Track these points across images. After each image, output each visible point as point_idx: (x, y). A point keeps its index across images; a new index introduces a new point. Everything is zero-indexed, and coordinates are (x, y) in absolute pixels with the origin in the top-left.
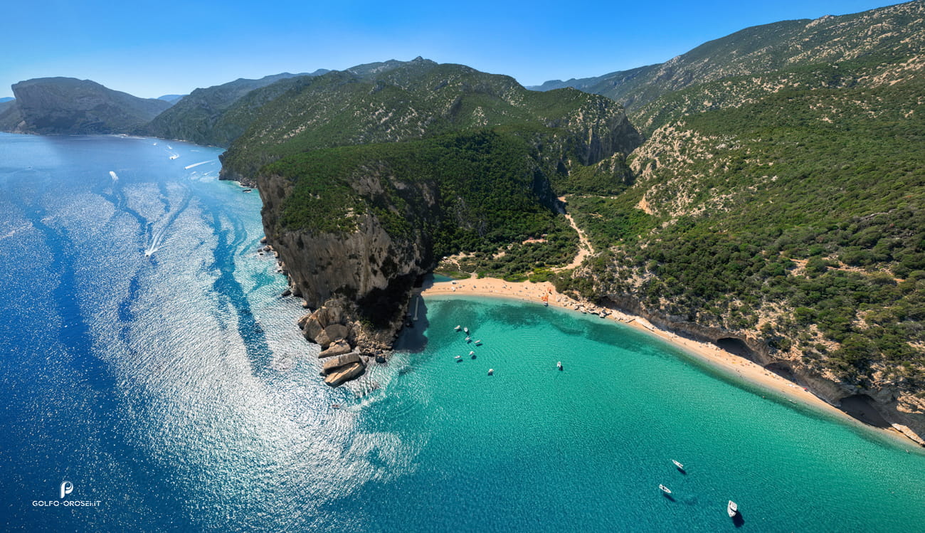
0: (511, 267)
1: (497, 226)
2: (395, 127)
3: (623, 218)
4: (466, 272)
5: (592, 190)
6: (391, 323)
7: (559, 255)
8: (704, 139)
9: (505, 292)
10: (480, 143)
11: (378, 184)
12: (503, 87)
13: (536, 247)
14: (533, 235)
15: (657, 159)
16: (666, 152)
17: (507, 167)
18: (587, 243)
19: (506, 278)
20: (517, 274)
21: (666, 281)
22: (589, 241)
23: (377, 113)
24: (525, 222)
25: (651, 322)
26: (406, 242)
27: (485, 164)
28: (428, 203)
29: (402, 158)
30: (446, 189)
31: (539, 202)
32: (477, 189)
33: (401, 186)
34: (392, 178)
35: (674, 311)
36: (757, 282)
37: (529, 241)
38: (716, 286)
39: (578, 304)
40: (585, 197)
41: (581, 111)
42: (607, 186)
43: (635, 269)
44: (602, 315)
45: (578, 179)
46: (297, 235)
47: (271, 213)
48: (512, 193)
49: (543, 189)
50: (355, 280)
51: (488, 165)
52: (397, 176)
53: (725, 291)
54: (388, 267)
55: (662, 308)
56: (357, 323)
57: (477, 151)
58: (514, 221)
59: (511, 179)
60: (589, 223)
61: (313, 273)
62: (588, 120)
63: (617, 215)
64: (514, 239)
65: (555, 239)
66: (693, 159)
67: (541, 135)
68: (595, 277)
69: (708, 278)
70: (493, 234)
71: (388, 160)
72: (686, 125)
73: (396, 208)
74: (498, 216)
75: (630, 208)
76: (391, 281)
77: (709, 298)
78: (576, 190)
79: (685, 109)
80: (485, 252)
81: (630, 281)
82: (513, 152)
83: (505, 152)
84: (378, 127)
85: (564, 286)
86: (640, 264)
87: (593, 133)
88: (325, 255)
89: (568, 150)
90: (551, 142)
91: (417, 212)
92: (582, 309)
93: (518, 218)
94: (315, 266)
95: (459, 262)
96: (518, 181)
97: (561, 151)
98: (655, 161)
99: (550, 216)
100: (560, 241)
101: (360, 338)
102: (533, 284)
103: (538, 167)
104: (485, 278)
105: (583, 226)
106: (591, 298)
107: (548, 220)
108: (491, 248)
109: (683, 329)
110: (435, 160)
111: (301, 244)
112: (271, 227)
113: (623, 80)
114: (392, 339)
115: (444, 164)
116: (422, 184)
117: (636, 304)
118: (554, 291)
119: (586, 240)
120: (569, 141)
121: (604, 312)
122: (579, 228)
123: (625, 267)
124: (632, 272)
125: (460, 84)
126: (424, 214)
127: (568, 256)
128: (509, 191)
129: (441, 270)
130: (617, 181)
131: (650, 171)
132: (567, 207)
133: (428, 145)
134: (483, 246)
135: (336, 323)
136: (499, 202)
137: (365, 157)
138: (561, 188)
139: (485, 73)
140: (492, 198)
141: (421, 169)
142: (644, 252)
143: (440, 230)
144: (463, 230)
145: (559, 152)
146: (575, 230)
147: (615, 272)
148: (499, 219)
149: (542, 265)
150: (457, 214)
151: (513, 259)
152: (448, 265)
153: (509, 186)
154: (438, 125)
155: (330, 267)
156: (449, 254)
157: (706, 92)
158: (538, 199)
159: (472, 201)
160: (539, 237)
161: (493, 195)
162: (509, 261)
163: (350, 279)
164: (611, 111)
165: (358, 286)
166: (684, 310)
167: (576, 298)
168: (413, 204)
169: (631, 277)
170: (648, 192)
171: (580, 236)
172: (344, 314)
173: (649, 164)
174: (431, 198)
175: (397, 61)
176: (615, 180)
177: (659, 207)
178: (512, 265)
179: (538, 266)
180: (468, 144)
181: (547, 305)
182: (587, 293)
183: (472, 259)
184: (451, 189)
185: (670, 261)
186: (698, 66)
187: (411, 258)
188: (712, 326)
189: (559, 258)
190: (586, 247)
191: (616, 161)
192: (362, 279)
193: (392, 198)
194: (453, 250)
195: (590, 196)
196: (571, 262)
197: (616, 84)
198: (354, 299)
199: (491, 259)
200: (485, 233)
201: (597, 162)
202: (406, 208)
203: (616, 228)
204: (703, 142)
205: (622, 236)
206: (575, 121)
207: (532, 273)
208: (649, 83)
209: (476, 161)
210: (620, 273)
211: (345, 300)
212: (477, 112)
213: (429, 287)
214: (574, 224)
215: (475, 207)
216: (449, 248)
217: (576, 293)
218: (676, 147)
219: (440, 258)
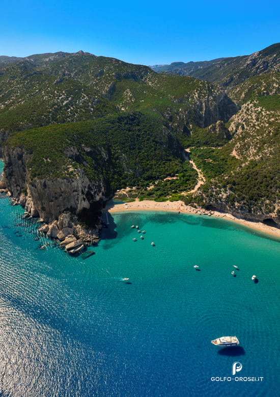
0: (158, 194)
1: (148, 170)
2: (73, 108)
3: (224, 161)
4: (132, 198)
5: (206, 144)
6: (96, 226)
7: (186, 185)
8: (268, 112)
9: (156, 207)
10: (133, 120)
11: (76, 149)
12: (143, 73)
13: (172, 182)
14: (170, 175)
15: (244, 123)
16: (249, 119)
17: (151, 134)
18: (202, 177)
19: (156, 200)
20: (162, 197)
21: (237, 194)
22: (204, 176)
23: (60, 98)
24: (164, 167)
25: (233, 215)
26: (97, 182)
27: (137, 133)
28: (105, 158)
29: (87, 132)
30: (114, 149)
31: (173, 154)
32: (134, 148)
33: (88, 150)
34: (83, 145)
35: (242, 209)
36: (273, 191)
37: (168, 178)
38: (258, 194)
39: (197, 210)
40: (202, 148)
41: (196, 91)
42: (216, 141)
43: (223, 189)
44: (209, 214)
45: (197, 137)
46: (43, 181)
47: (10, 169)
48: (155, 150)
49: (174, 146)
50: (76, 203)
51: (139, 133)
52: (86, 144)
53: (262, 197)
54: (89, 196)
55: (237, 207)
56: (78, 226)
57: (131, 125)
58: (158, 167)
59: (153, 141)
60: (204, 166)
61: (50, 202)
62: (202, 97)
63: (221, 160)
64: (158, 178)
65: (183, 176)
66: (259, 126)
67: (171, 109)
68: (204, 195)
69: (255, 191)
70: (145, 175)
71: (79, 134)
72: (259, 103)
73: (87, 163)
74: (148, 164)
75: (228, 155)
76: (91, 205)
77: (256, 200)
78: (196, 144)
79: (263, 88)
80: (142, 186)
81: (220, 195)
82: (154, 124)
83: (149, 125)
84: (61, 108)
85: (189, 201)
86: (225, 187)
87: (206, 106)
88: (58, 191)
89: (189, 118)
90: (177, 114)
91: (99, 164)
92: (199, 212)
93: (160, 165)
94: (51, 197)
95: (127, 192)
96: (158, 142)
97: (185, 119)
98: (243, 125)
99: (180, 162)
100: (187, 177)
101: (81, 233)
102: (171, 202)
103: (170, 133)
104: (144, 201)
105: (201, 167)
106: (204, 206)
107: (178, 165)
108: (145, 183)
109: (248, 217)
110: (106, 133)
111: (45, 186)
112: (9, 177)
113: (226, 65)
114: (98, 234)
115: (112, 134)
116: (101, 147)
117: (225, 207)
118: (184, 205)
119: (202, 175)
120: (189, 113)
121: (210, 213)
122: (198, 168)
123: (218, 189)
124: (221, 191)
125: (113, 74)
126: (103, 165)
127: (191, 185)
128: (153, 149)
129: (117, 198)
130: (221, 137)
131: (241, 131)
132: (190, 156)
133: (101, 123)
134: (140, 183)
135: (66, 227)
136: (148, 155)
137: (66, 133)
138: (187, 143)
139: (130, 64)
140: (143, 153)
141: (99, 138)
142: (226, 180)
143: (113, 174)
144: (127, 174)
145: (183, 119)
146: (195, 170)
147: (213, 192)
148: (149, 166)
149: (176, 192)
150: (123, 164)
151: (159, 189)
152: (121, 195)
153: (153, 145)
154: (102, 104)
155: (61, 197)
156: (120, 189)
157: (274, 78)
158: (171, 152)
159: (131, 156)
160: (174, 176)
161: (143, 151)
162: (157, 191)
163: (72, 203)
164: (216, 91)
165: (77, 206)
166: (246, 207)
167: (195, 207)
168: (96, 160)
169: (221, 194)
170: (236, 146)
171: (199, 174)
172: (70, 222)
173: (240, 127)
174: (106, 156)
175: (64, 53)
176: (220, 137)
177: (242, 154)
178: (159, 193)
179: (174, 193)
180: (125, 121)
181: (179, 213)
182: (201, 204)
183: (135, 191)
184: (118, 149)
185: (238, 184)
186: (270, 59)
187: (100, 191)
188: (258, 214)
189: (186, 187)
190: (202, 180)
191: (219, 125)
192: (79, 202)
193: (85, 157)
194: (122, 186)
195: (205, 148)
196: (193, 189)
197: (221, 67)
198: (75, 214)
199: (146, 190)
200: (141, 175)
201: (208, 126)
202: (93, 163)
203: (220, 168)
204: (267, 114)
205: (223, 172)
206: (193, 98)
207: (170, 196)
208: (241, 68)
209: (131, 131)
210: (216, 192)
211: (70, 215)
212: (127, 92)
213: (112, 207)
214: (195, 166)
215: (133, 159)
216: (120, 185)
217: (195, 204)
218: (254, 117)
219: (115, 191)
